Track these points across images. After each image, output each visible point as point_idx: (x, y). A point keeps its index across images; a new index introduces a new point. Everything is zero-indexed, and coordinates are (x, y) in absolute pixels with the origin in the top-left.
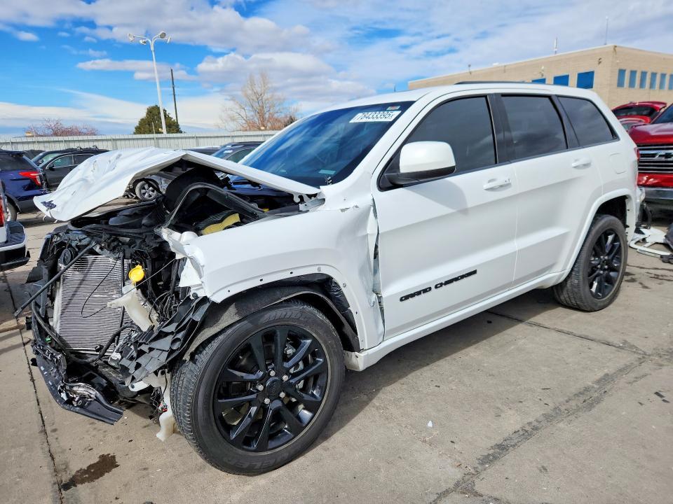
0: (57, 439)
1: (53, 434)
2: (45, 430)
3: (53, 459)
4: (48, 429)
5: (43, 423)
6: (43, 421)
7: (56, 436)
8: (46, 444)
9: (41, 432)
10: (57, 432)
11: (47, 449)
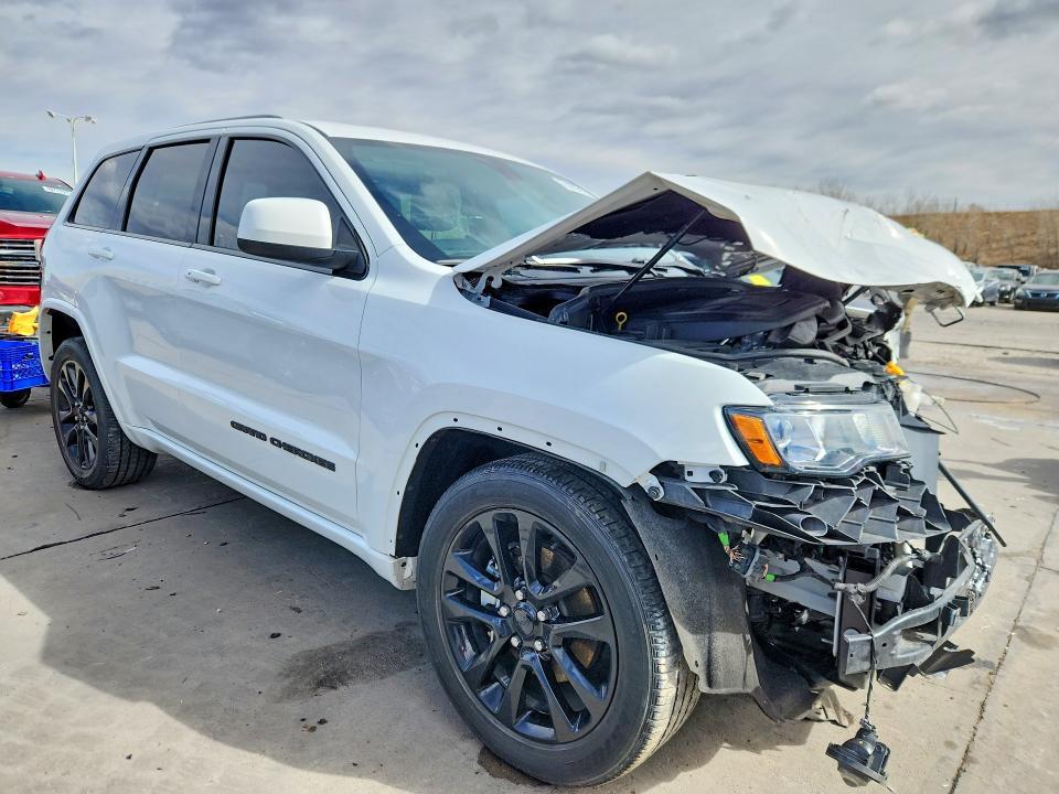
0: (957, 728)
1: (956, 742)
2: (964, 760)
3: (983, 705)
4: (957, 756)
5: (958, 776)
6: (956, 781)
7: (955, 734)
8: (979, 733)
9: (973, 761)
10: (950, 739)
11: (982, 723)
